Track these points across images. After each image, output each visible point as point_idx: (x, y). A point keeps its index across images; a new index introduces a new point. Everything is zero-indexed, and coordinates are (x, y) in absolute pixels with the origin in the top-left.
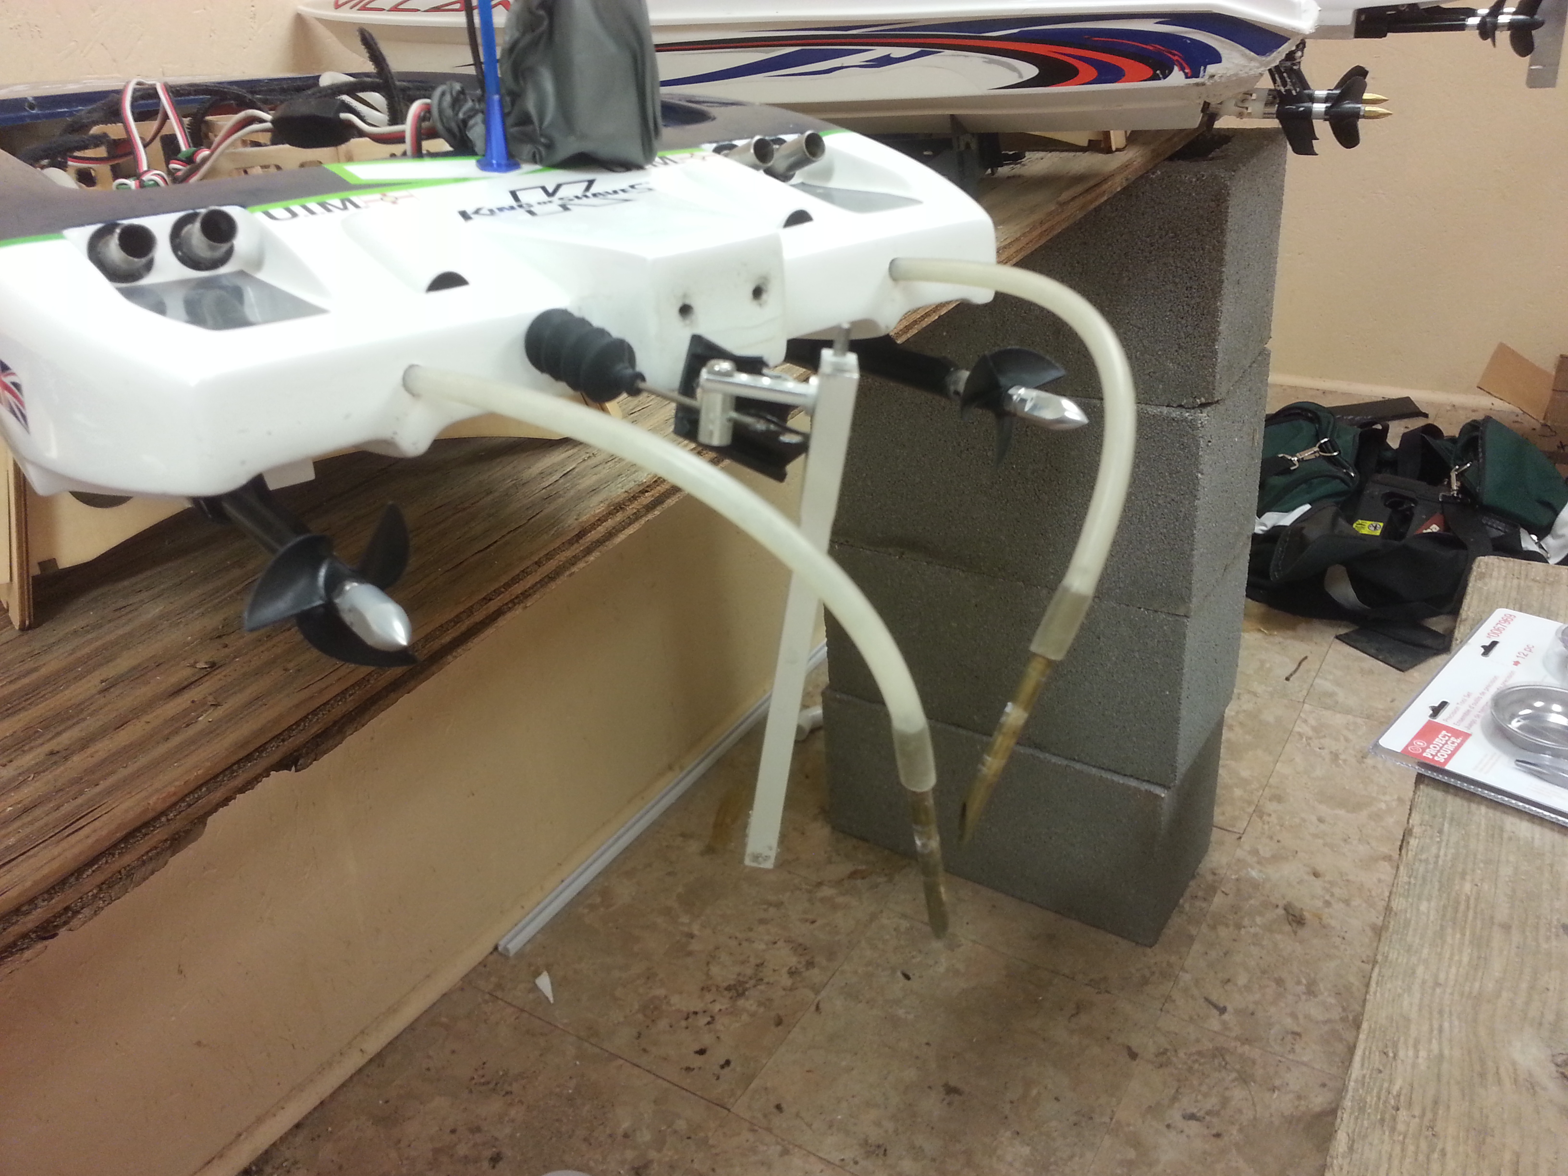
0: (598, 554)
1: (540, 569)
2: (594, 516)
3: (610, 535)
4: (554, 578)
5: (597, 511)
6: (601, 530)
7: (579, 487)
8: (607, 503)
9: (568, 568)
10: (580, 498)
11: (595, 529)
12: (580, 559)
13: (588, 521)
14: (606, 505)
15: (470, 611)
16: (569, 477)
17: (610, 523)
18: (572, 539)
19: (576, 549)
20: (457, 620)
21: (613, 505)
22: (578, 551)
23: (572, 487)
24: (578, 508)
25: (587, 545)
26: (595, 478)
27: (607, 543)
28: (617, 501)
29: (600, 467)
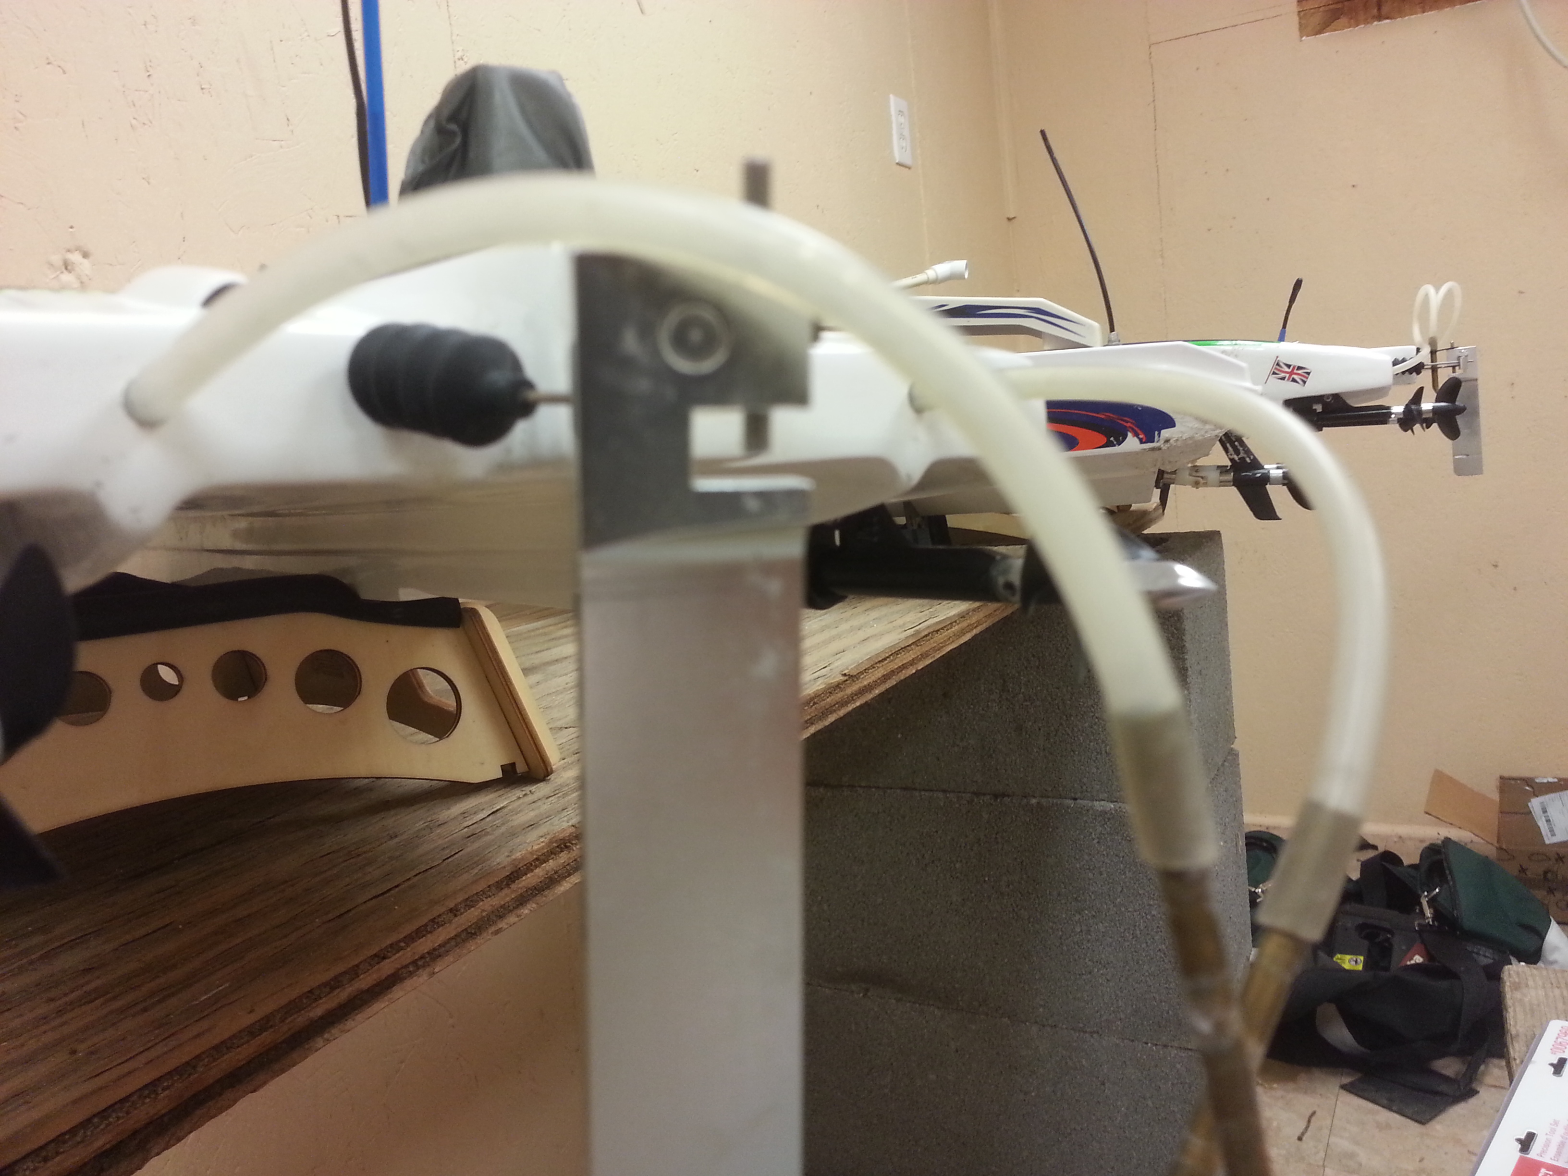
0: (534, 905)
1: (456, 919)
2: (531, 853)
3: (552, 881)
4: (475, 934)
5: (536, 847)
6: (539, 873)
7: (510, 824)
8: (548, 837)
9: (494, 923)
10: (513, 834)
11: (532, 871)
12: (511, 911)
13: (523, 859)
14: (547, 840)
15: (354, 972)
16: (498, 814)
17: (551, 865)
18: (501, 881)
19: (505, 896)
20: (334, 984)
21: (556, 842)
22: (508, 899)
23: (503, 824)
24: (511, 844)
25: (520, 891)
26: (532, 814)
27: (546, 892)
28: (561, 836)
29: (539, 803)
